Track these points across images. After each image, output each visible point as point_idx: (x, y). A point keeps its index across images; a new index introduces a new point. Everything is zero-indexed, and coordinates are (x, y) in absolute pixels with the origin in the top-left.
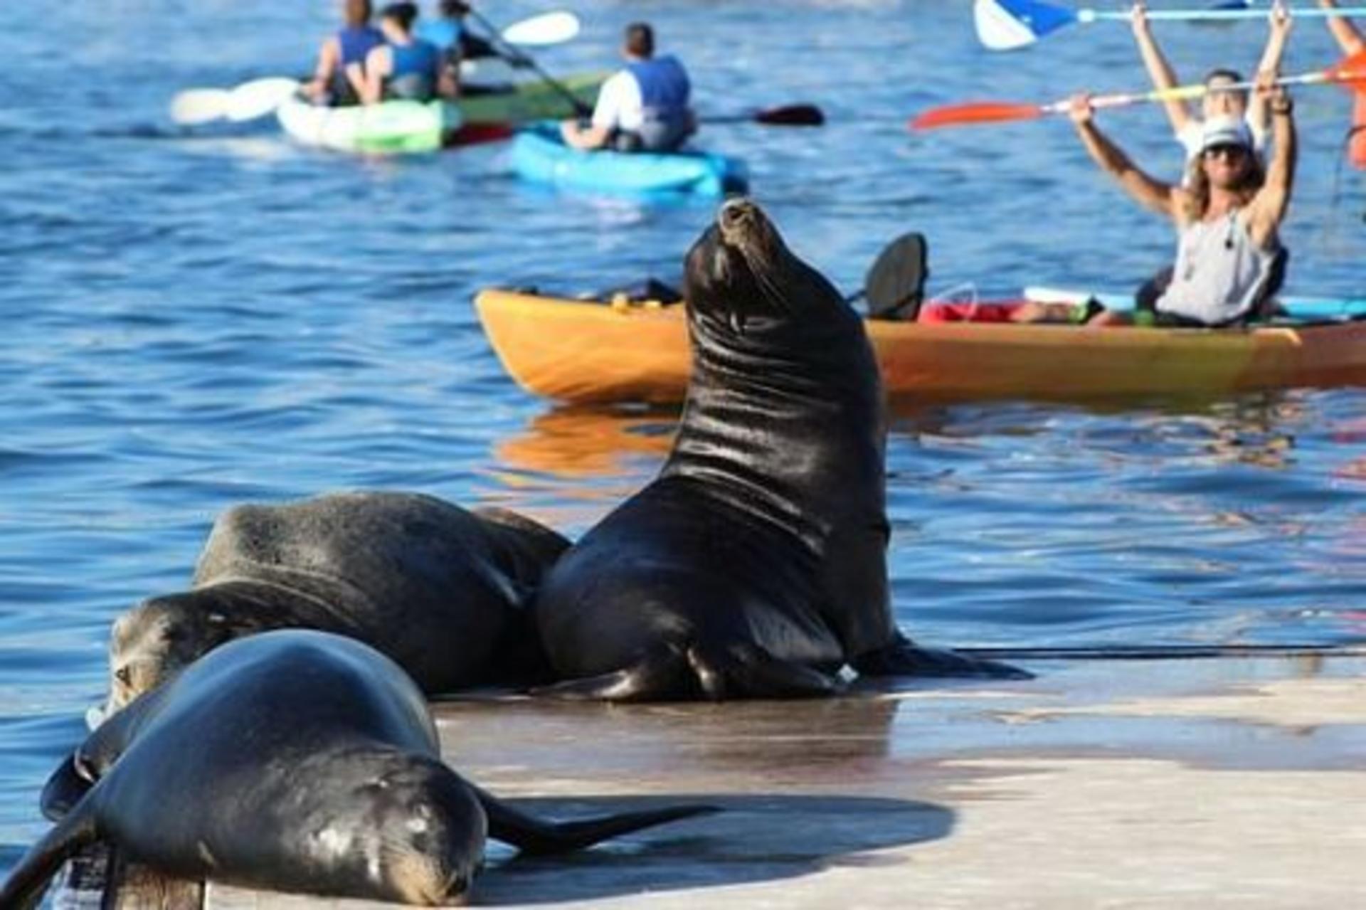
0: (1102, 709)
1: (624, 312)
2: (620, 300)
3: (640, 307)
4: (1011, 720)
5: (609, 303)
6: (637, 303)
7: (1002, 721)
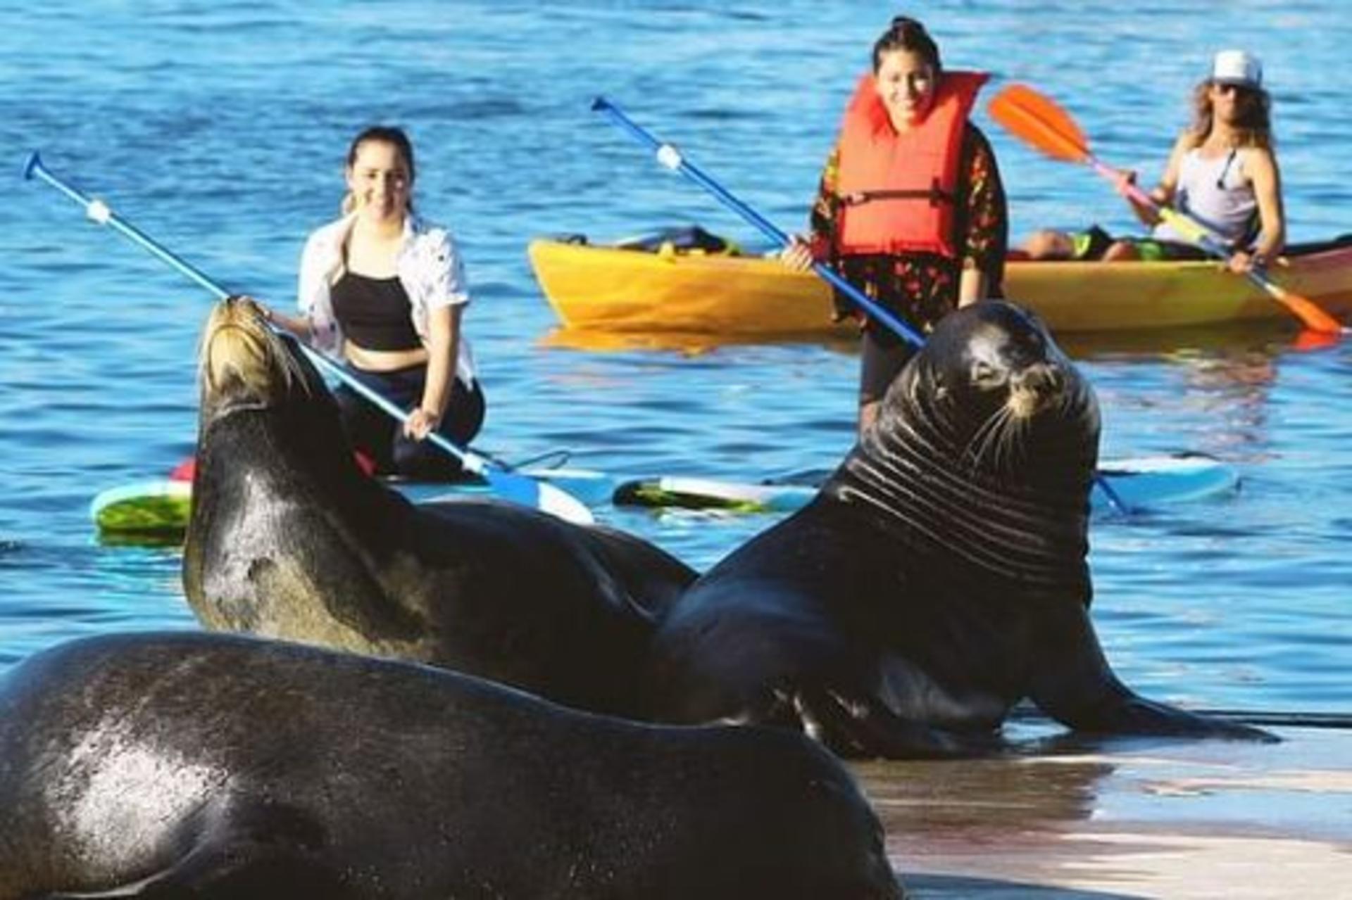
0: (1270, 782)
1: (671, 261)
2: (667, 248)
3: (685, 255)
4: (1162, 791)
5: (656, 252)
6: (682, 251)
7: (1152, 792)
